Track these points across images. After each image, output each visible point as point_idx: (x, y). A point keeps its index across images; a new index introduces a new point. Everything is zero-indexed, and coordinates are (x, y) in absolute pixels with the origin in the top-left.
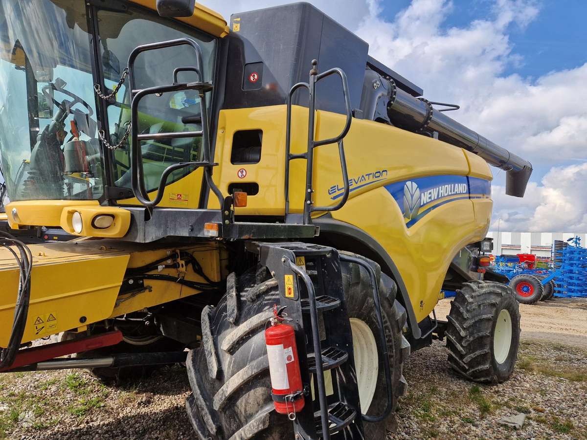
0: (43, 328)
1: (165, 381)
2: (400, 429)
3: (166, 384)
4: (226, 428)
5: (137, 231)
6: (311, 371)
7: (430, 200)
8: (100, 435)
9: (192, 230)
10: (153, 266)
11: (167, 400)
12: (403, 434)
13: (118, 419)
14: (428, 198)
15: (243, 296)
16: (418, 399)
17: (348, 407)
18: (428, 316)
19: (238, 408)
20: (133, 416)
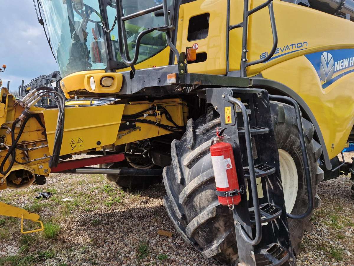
0: (75, 146)
1: (157, 191)
2: (314, 232)
3: (157, 193)
4: (188, 216)
5: (127, 87)
6: (245, 177)
7: (342, 68)
8: (119, 217)
9: (159, 81)
10: (141, 114)
11: (157, 202)
12: (316, 235)
13: (130, 209)
14: (340, 66)
15: (197, 132)
16: (327, 214)
17: (275, 207)
18: (337, 157)
19: (195, 203)
20: (138, 208)
